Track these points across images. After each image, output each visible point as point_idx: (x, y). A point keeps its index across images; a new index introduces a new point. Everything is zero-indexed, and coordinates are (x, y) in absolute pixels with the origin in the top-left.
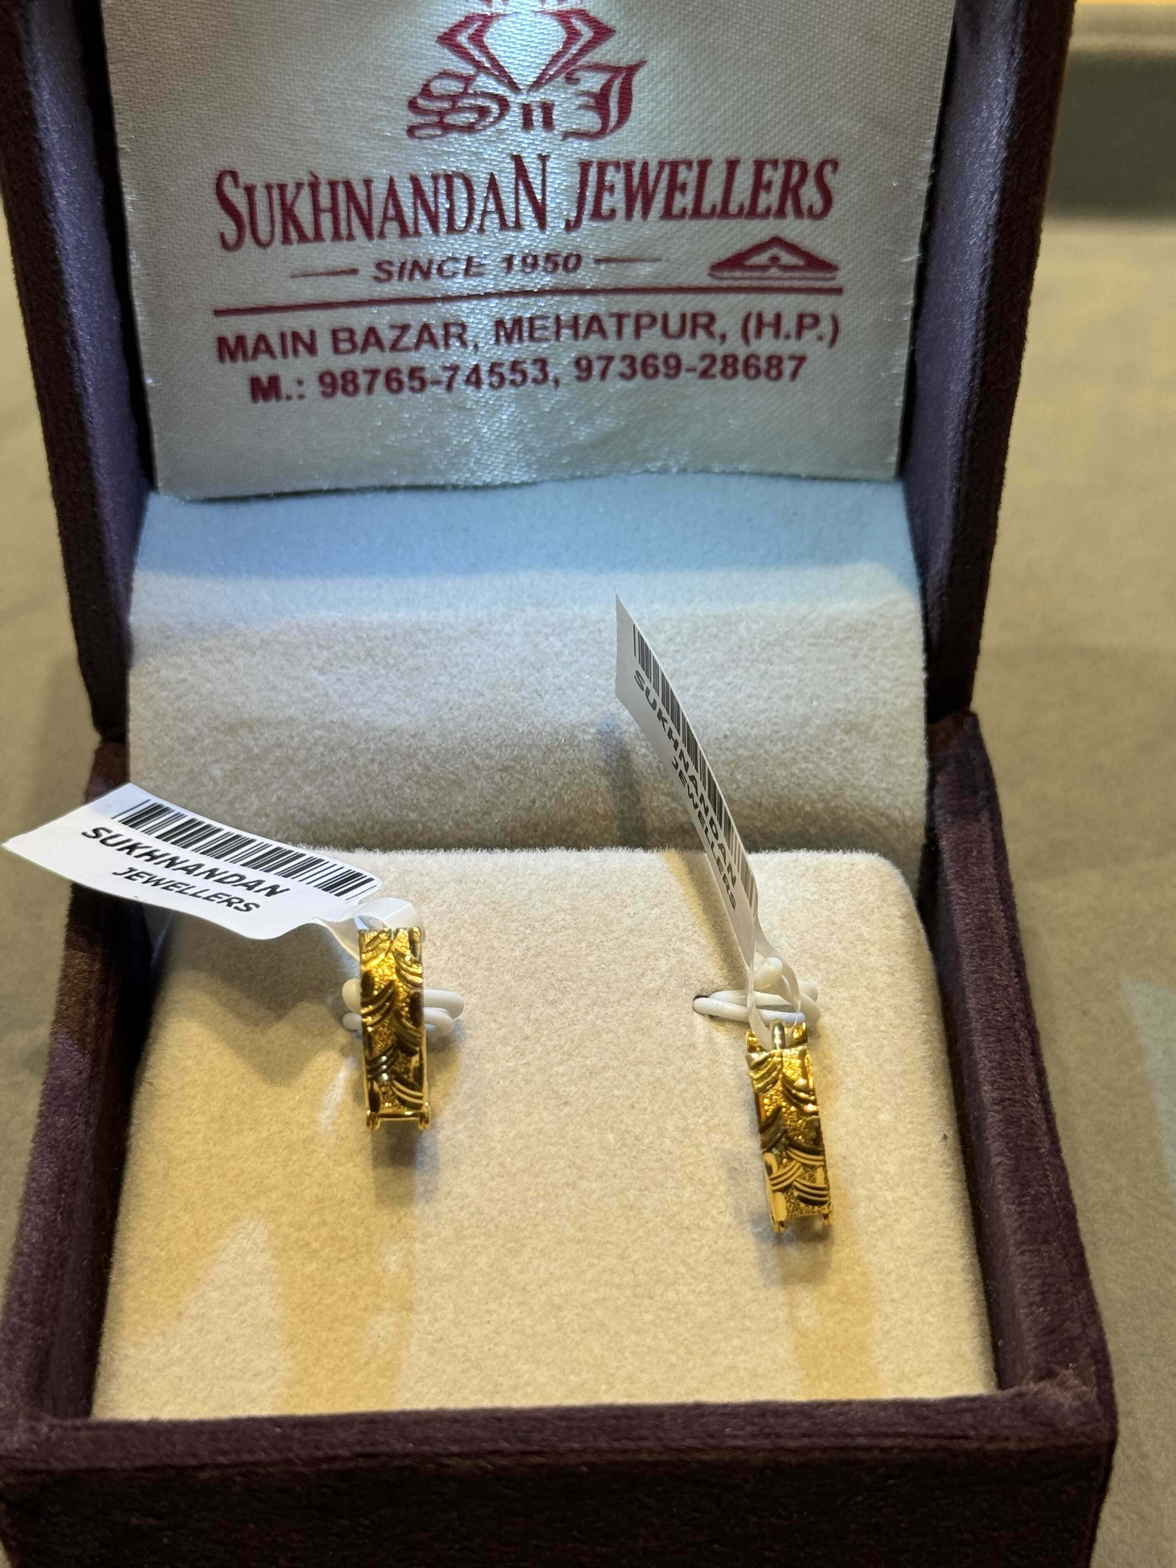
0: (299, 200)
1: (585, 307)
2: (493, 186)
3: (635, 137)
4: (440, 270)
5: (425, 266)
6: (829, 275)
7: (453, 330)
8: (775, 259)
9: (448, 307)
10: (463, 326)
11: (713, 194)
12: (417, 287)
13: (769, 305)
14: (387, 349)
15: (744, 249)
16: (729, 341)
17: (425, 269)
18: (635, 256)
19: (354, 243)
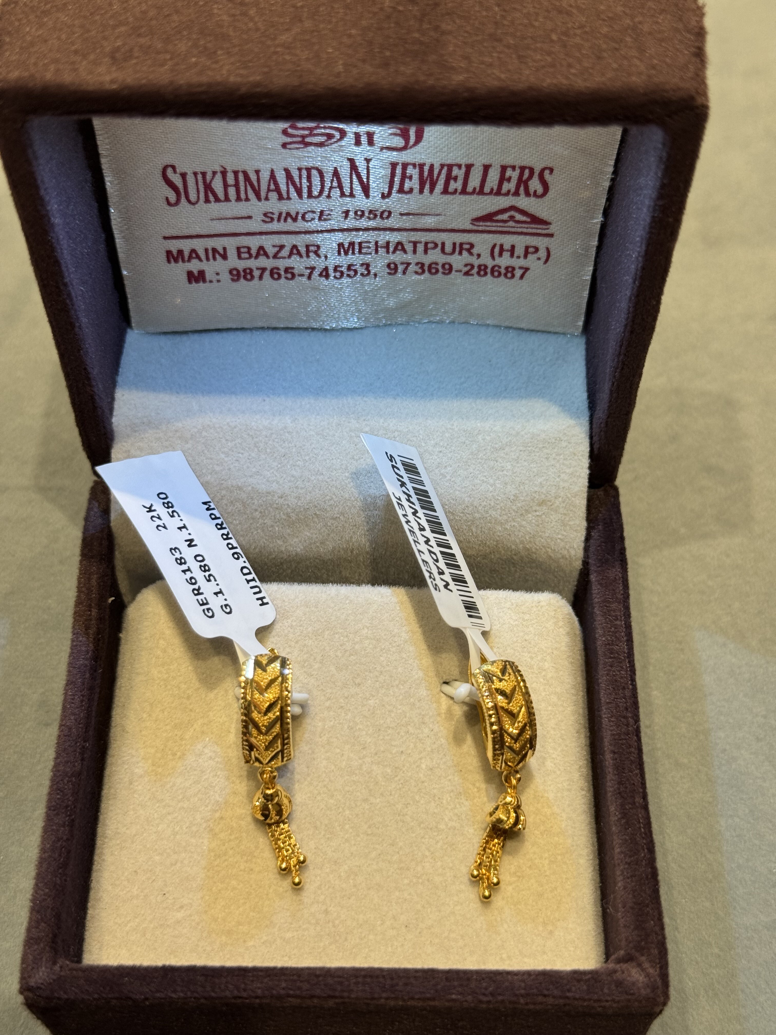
0: (215, 180)
1: (394, 238)
2: (336, 173)
3: (426, 151)
4: (303, 218)
5: (294, 216)
6: (544, 227)
7: (312, 248)
8: (512, 218)
9: (308, 236)
10: (318, 247)
11: (474, 182)
12: (290, 226)
13: (507, 241)
14: (271, 258)
15: (492, 211)
16: (481, 258)
17: (294, 217)
18: (425, 212)
19: (249, 203)
